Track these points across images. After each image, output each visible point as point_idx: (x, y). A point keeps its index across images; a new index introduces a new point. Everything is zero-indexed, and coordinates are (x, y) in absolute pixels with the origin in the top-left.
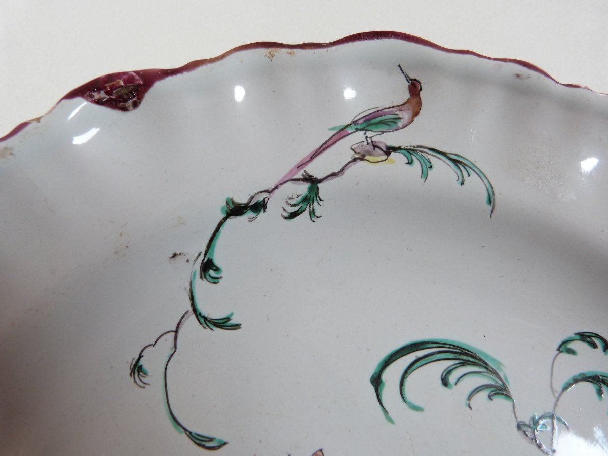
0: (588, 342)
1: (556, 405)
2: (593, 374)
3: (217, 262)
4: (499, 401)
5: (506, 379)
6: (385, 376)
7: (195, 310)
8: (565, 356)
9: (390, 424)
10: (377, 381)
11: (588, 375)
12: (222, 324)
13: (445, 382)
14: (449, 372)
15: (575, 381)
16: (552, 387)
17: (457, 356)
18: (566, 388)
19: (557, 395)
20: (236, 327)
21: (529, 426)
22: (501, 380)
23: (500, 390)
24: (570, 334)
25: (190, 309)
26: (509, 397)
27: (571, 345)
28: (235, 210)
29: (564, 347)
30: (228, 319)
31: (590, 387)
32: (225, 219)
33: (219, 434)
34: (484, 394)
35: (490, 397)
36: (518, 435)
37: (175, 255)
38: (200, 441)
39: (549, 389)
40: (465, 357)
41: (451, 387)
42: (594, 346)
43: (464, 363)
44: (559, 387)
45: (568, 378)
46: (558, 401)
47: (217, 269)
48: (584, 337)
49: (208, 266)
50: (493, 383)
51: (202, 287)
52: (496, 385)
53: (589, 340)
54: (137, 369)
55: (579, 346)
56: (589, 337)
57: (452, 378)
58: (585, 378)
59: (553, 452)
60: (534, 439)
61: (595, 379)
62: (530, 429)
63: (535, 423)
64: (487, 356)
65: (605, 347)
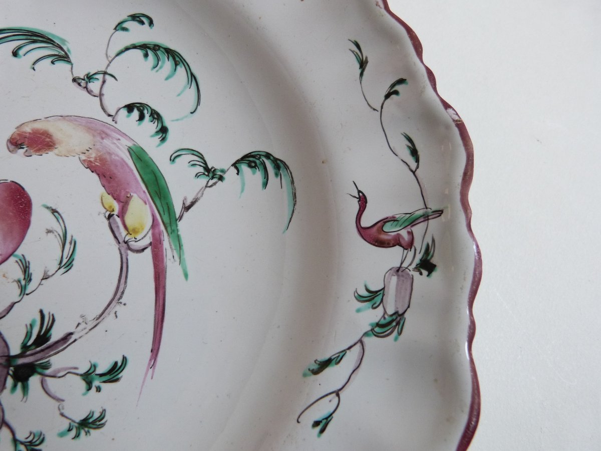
0: (138, 21)
1: (108, 65)
2: (142, 44)
4: (61, 66)
5: (69, 50)
8: (120, 33)
11: (137, 45)
13: (15, 54)
14: (19, 48)
15: (127, 49)
16: (107, 55)
17: (29, 37)
18: (118, 55)
19: (110, 59)
21: (84, 80)
22: (64, 51)
23: (65, 58)
24: (124, 16)
26: (69, 62)
27: (125, 25)
29: (120, 27)
31: (139, 53)
34: (50, 59)
35: (53, 63)
36: (74, 85)
39: (105, 55)
40: (35, 38)
41: (20, 57)
42: (142, 23)
43: (34, 42)
44: (112, 54)
45: (122, 47)
46: (110, 63)
48: (135, 17)
50: (56, 53)
52: (60, 54)
53: (138, 19)
55: (132, 25)
56: (138, 17)
57: (21, 52)
58: (135, 47)
59: (101, 95)
60: (86, 88)
61: (144, 47)
62: (84, 82)
63: (90, 78)
64: (53, 35)
65: (151, 23)
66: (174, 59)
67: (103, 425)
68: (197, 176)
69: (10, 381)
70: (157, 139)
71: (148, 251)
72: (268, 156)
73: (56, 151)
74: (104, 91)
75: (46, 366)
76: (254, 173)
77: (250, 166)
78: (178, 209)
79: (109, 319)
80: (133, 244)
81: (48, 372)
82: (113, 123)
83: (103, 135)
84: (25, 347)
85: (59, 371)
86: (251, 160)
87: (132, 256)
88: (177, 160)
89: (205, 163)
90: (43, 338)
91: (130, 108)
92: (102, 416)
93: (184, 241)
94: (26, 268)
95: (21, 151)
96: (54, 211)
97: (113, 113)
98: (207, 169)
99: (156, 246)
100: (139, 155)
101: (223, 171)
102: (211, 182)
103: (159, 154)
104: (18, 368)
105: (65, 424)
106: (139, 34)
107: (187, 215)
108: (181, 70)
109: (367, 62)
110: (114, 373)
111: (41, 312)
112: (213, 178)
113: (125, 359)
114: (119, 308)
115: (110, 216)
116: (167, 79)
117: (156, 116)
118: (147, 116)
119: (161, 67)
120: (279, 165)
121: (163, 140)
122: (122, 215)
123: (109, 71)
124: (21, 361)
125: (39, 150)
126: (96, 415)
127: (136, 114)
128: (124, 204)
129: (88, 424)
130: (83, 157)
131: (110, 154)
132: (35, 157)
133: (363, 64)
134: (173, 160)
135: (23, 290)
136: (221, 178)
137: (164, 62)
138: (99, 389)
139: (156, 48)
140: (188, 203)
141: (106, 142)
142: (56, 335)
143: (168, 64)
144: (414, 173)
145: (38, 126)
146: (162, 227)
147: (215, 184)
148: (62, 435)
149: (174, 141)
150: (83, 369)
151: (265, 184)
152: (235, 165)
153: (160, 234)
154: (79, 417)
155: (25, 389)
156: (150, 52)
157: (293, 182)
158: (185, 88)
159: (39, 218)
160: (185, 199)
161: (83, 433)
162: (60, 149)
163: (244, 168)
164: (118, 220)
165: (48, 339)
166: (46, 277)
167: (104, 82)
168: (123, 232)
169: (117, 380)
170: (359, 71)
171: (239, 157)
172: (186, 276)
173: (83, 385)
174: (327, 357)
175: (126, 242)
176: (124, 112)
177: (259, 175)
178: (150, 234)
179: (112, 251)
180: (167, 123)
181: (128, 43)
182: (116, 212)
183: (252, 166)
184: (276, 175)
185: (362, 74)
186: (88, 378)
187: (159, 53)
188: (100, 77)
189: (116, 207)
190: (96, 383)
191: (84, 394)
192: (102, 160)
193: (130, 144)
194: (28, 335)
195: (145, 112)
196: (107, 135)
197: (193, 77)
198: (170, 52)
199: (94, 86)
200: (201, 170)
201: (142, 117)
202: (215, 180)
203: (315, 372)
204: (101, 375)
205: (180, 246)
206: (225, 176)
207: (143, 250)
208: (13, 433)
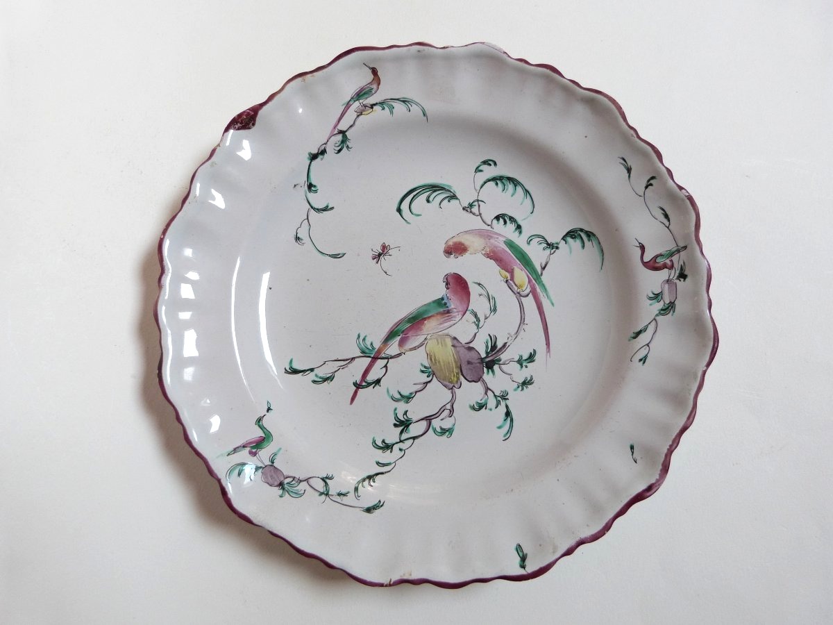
0: (487, 164)
1: (478, 195)
2: (493, 177)
3: (313, 183)
4: (454, 202)
5: (455, 192)
6: (402, 207)
7: (312, 207)
8: (479, 174)
9: (408, 225)
10: (399, 210)
12: (326, 209)
13: (428, 201)
14: (429, 197)
15: (485, 183)
17: (431, 189)
18: (481, 187)
19: (478, 191)
20: (332, 208)
22: (452, 193)
23: (454, 197)
24: (478, 163)
25: (309, 207)
26: (457, 199)
27: (480, 168)
28: (314, 157)
29: (478, 170)
30: (327, 206)
31: (492, 184)
32: (311, 163)
33: (341, 252)
34: (447, 200)
35: (449, 201)
36: (465, 212)
37: (295, 186)
38: (335, 256)
39: (474, 190)
40: (434, 189)
41: (431, 202)
42: (490, 165)
43: (435, 191)
44: (478, 188)
45: (482, 182)
46: (479, 193)
47: (315, 186)
48: (485, 162)
49: (310, 186)
50: (449, 195)
51: (311, 196)
52: (451, 196)
54: (297, 239)
55: (484, 167)
56: (487, 162)
57: (431, 199)
58: (489, 180)
59: (480, 214)
60: (471, 212)
61: (494, 179)
62: (468, 208)
63: (471, 205)
64: (444, 185)
65: (495, 164)
66: (513, 183)
67: (532, 383)
68: (544, 249)
69: (485, 369)
70: (517, 233)
71: (531, 295)
72: (582, 230)
73: (469, 252)
74: (481, 212)
75: (500, 360)
76: (575, 241)
77: (573, 238)
78: (539, 269)
79: (522, 332)
80: (522, 293)
81: (501, 362)
82: (491, 229)
83: (489, 237)
84: (487, 353)
85: (506, 361)
86: (572, 234)
87: (523, 299)
88: (531, 242)
89: (546, 241)
90: (494, 347)
91: (497, 218)
92: (531, 379)
93: (547, 286)
94: (476, 316)
95: (452, 256)
96: (479, 284)
97: (490, 224)
98: (548, 244)
99: (534, 292)
100: (510, 244)
101: (557, 243)
102: (552, 251)
103: (520, 241)
104: (487, 363)
105: (515, 385)
106: (490, 172)
107: (544, 272)
108: (519, 189)
109: (631, 169)
110: (531, 358)
111: (489, 335)
112: (552, 249)
113: (535, 351)
114: (525, 327)
115: (507, 281)
116: (512, 196)
117: (512, 219)
118: (508, 221)
119: (507, 190)
120: (589, 235)
121: (520, 232)
122: (512, 279)
123: (479, 199)
124: (487, 360)
125: (460, 253)
126: (529, 379)
127: (501, 220)
128: (512, 272)
129: (526, 383)
130: (484, 252)
131: (496, 247)
132: (460, 258)
133: (629, 170)
134: (529, 243)
135: (478, 326)
136: (557, 248)
137: (508, 186)
138: (526, 367)
139: (501, 178)
140: (543, 266)
141: (492, 241)
142: (499, 345)
143: (510, 187)
144: (668, 228)
145: (455, 240)
146: (534, 281)
147: (555, 252)
148: (515, 390)
149: (527, 232)
150: (517, 359)
151: (583, 247)
152: (564, 238)
153: (534, 285)
154: (521, 381)
155: (493, 371)
156: (498, 182)
157: (599, 243)
158: (524, 199)
159: (473, 289)
160: (541, 264)
161: (525, 388)
162: (471, 250)
163: (569, 239)
164: (511, 282)
165: (496, 347)
166: (486, 318)
167: (479, 206)
168: (516, 288)
169: (534, 361)
170: (627, 175)
171: (565, 234)
172: (553, 304)
173: (519, 366)
174: (638, 330)
175: (519, 293)
176: (495, 221)
177: (578, 242)
178: (529, 286)
179: (514, 298)
180: (520, 222)
181: (485, 179)
182: (509, 278)
183: (573, 237)
184: (589, 240)
185: (629, 176)
186: (520, 362)
187: (503, 181)
188: (476, 203)
189: (508, 275)
190: (524, 364)
191: (520, 370)
192: (494, 252)
193: (504, 240)
194: (487, 347)
195: (506, 218)
196: (491, 237)
197: (527, 192)
198: (510, 179)
199: (475, 210)
200: (545, 245)
201: (505, 222)
202: (554, 250)
203: (635, 338)
204: (526, 360)
205: (546, 289)
206: (559, 246)
207: (528, 295)
208: (493, 393)
